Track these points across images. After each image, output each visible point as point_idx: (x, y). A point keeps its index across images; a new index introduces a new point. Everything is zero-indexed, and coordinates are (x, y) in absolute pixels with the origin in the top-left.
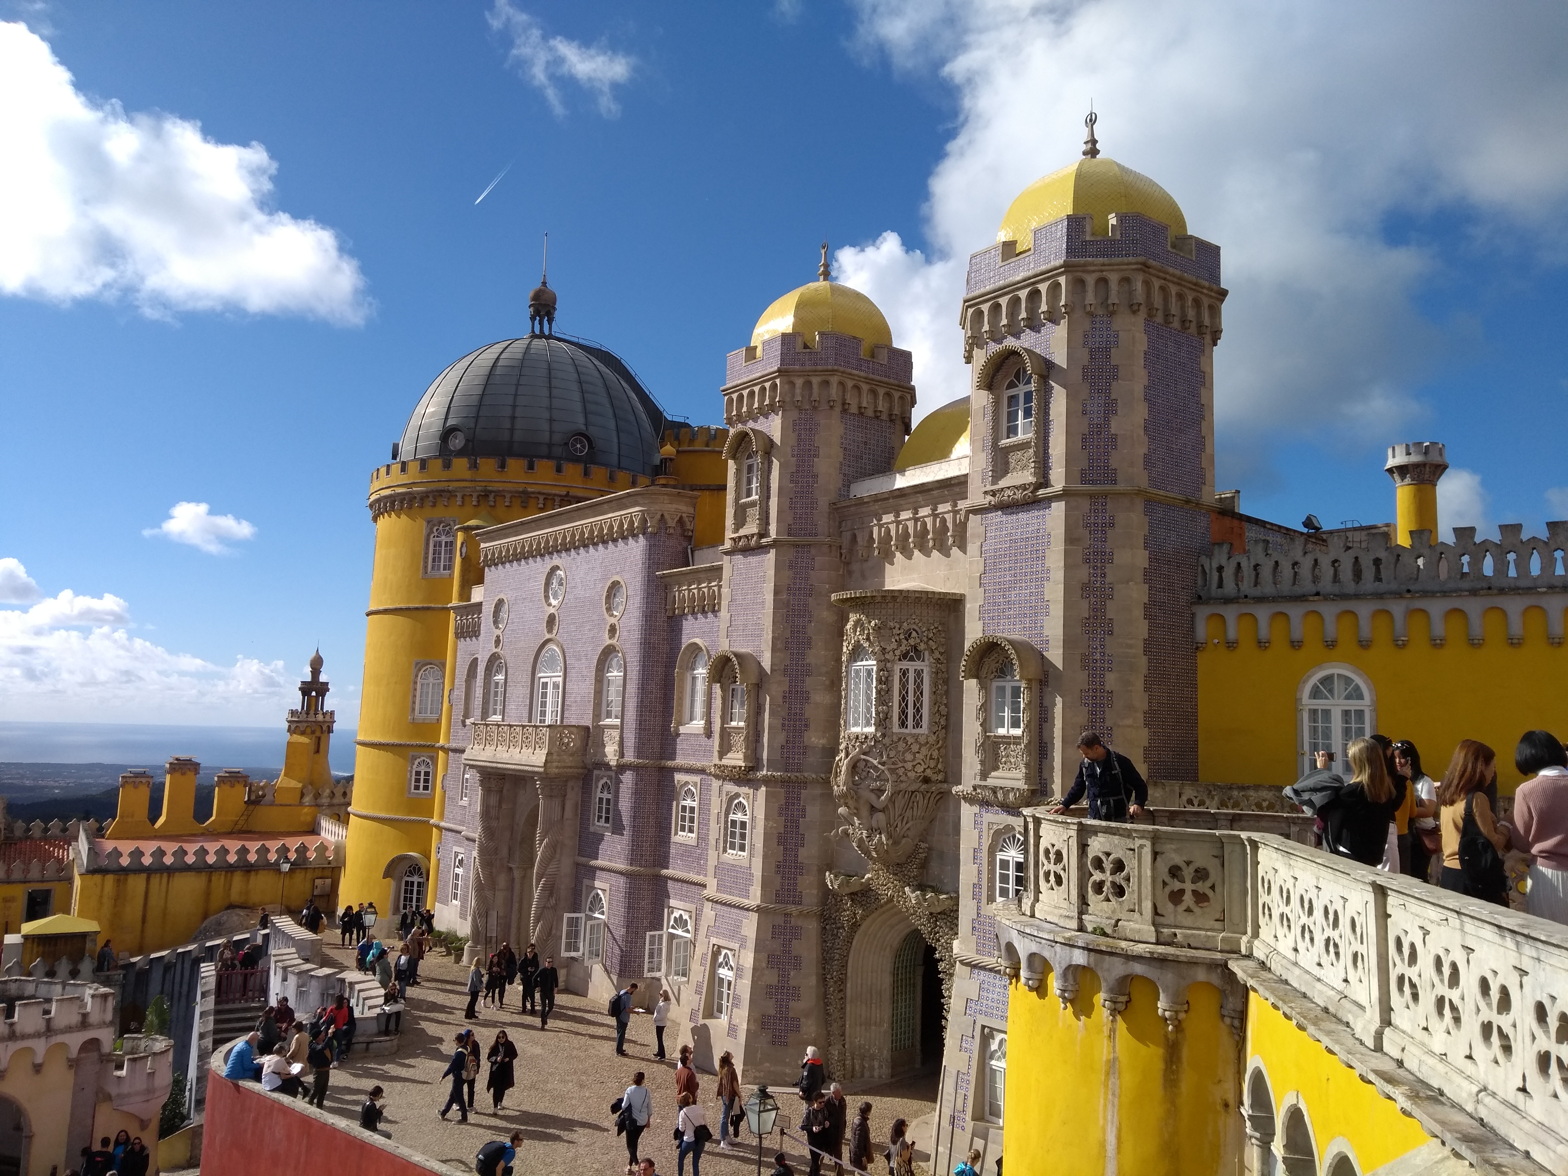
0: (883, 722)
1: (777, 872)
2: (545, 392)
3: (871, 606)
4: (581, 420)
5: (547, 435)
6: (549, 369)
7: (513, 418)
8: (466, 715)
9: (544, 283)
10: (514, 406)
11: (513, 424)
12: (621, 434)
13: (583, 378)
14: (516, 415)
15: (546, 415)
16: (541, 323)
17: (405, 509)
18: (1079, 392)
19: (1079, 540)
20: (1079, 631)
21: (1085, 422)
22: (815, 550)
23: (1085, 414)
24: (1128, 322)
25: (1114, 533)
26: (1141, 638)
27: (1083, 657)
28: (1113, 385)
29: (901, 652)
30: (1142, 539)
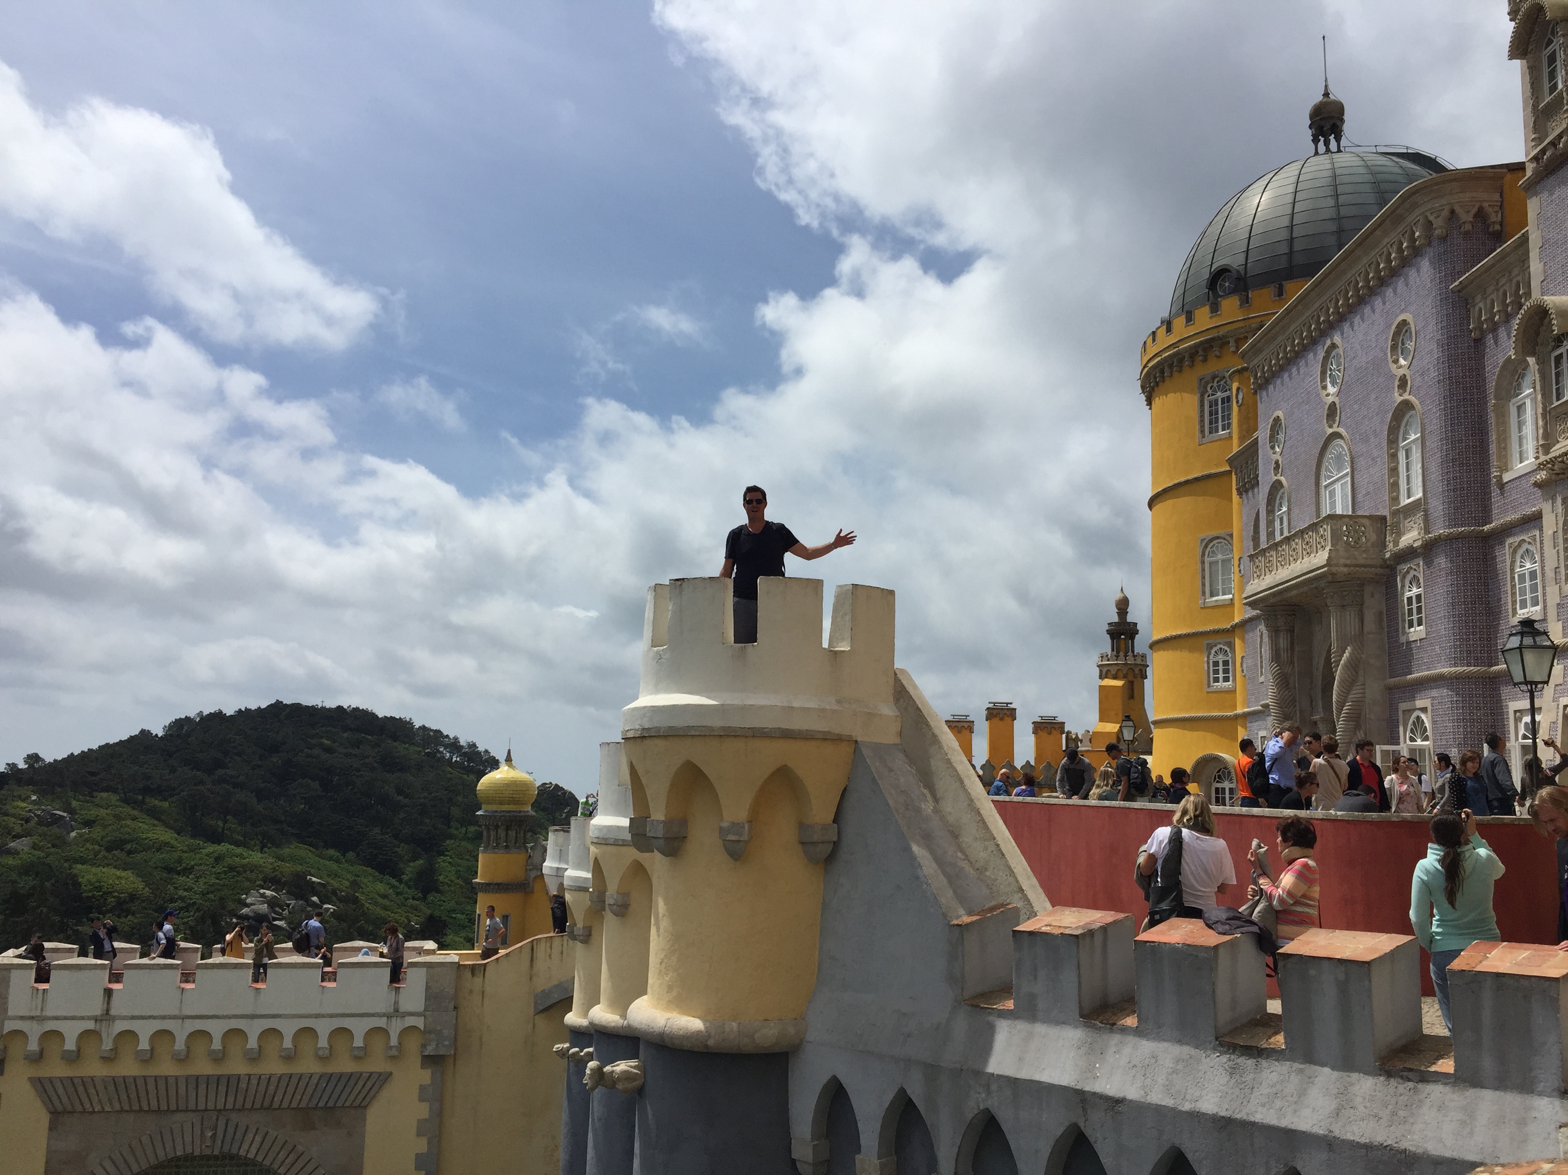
2: (1330, 202)
6: (1334, 176)
7: (1291, 240)
9: (1326, 94)
10: (1292, 227)
11: (1291, 247)
13: (1379, 177)
14: (1295, 236)
15: (1333, 227)
17: (1176, 374)
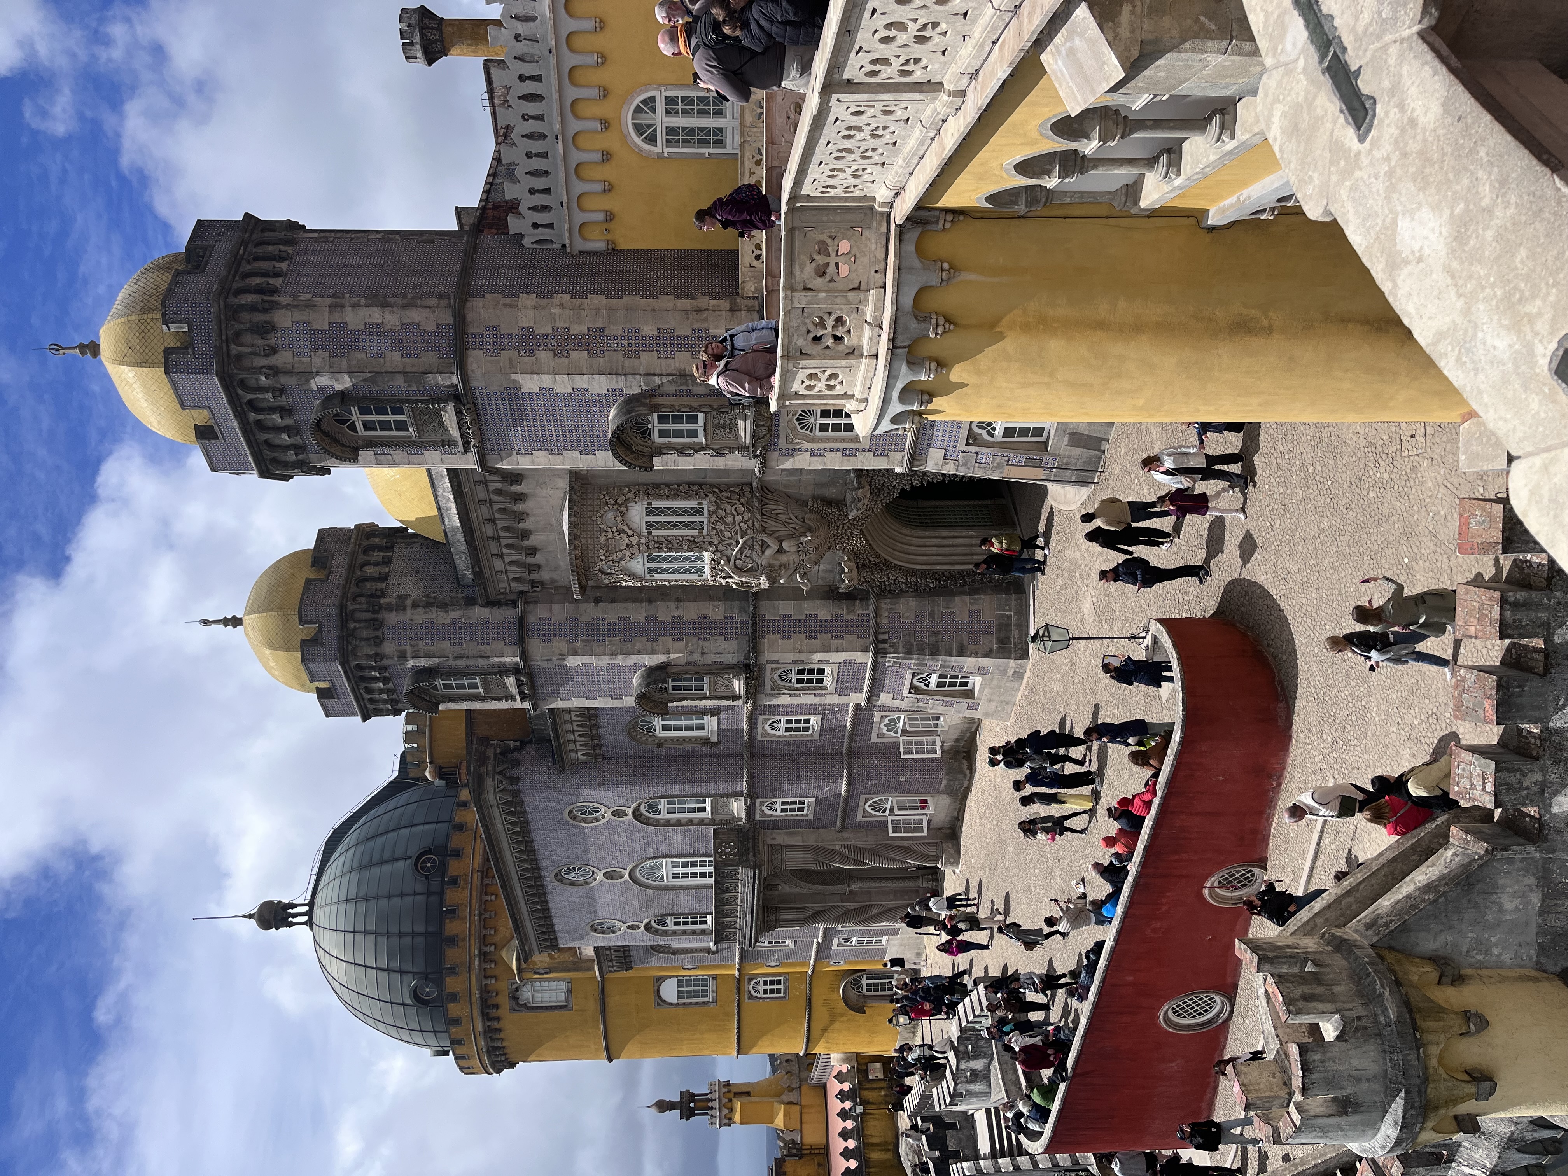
0: (696, 544)
1: (842, 639)
3: (585, 560)
4: (401, 864)
5: (418, 898)
6: (347, 901)
8: (708, 951)
9: (250, 916)
11: (407, 934)
12: (415, 822)
13: (355, 866)
15: (396, 901)
16: (296, 915)
17: (502, 1036)
18: (358, 361)
19: (510, 360)
20: (601, 360)
21: (389, 355)
22: (532, 619)
23: (381, 355)
24: (284, 311)
25: (502, 326)
26: (605, 301)
27: (626, 356)
28: (350, 327)
29: (630, 529)
30: (508, 301)
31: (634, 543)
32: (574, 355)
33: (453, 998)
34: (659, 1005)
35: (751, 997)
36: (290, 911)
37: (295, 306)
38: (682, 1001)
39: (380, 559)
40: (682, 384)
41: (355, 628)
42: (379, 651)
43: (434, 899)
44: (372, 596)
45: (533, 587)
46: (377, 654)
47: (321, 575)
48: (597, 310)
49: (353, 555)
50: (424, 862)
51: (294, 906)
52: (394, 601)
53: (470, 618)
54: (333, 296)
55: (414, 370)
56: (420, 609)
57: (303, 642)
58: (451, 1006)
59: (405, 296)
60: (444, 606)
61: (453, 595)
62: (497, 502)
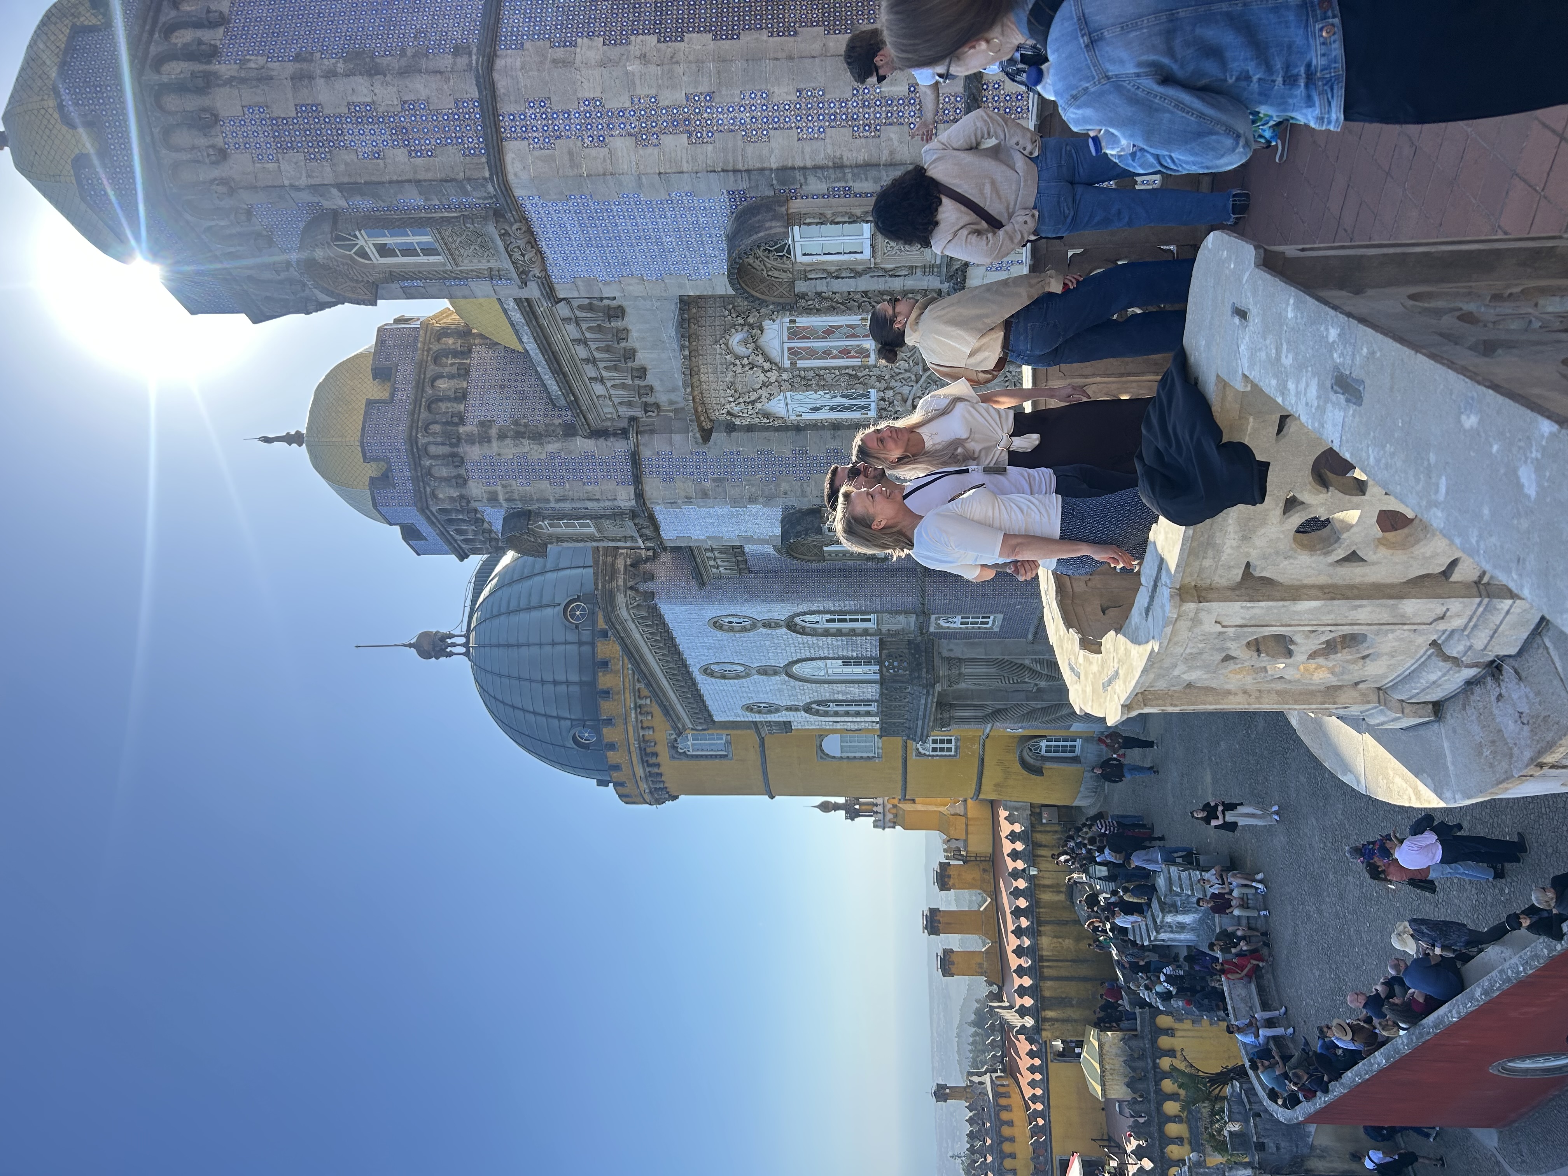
0: (859, 380)
2: (524, 650)
4: (549, 611)
5: (568, 646)
6: (499, 646)
7: (555, 683)
9: (410, 646)
10: (543, 682)
11: (561, 683)
12: (561, 566)
13: (503, 610)
14: (552, 680)
15: (548, 649)
16: (454, 645)
17: (663, 779)
18: (347, 164)
19: (570, 153)
20: (710, 148)
21: (390, 153)
22: (646, 453)
23: (378, 155)
24: (227, 89)
25: (554, 99)
26: (712, 45)
27: (748, 139)
28: (327, 111)
29: (768, 359)
30: (560, 53)
31: (773, 380)
32: (668, 141)
33: (612, 746)
34: (822, 758)
35: (919, 754)
36: (449, 641)
37: (243, 81)
38: (845, 755)
39: (454, 370)
40: (837, 180)
41: (430, 467)
42: (464, 492)
43: (586, 649)
44: (447, 423)
45: (646, 412)
46: (462, 497)
47: (385, 395)
48: (700, 62)
49: (421, 366)
50: (573, 610)
51: (452, 636)
52: (475, 430)
53: (571, 452)
54: (298, 58)
55: (429, 176)
56: (508, 441)
57: (372, 479)
58: (610, 754)
59: (403, 52)
60: (538, 437)
61: (547, 421)
62: (585, 320)
